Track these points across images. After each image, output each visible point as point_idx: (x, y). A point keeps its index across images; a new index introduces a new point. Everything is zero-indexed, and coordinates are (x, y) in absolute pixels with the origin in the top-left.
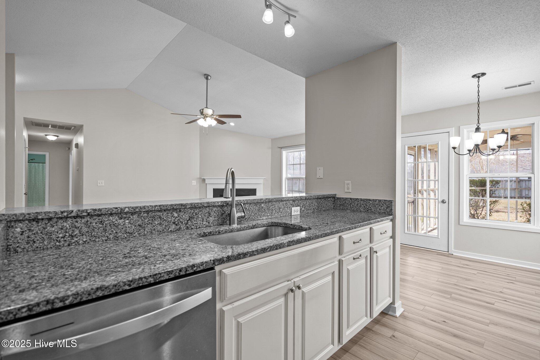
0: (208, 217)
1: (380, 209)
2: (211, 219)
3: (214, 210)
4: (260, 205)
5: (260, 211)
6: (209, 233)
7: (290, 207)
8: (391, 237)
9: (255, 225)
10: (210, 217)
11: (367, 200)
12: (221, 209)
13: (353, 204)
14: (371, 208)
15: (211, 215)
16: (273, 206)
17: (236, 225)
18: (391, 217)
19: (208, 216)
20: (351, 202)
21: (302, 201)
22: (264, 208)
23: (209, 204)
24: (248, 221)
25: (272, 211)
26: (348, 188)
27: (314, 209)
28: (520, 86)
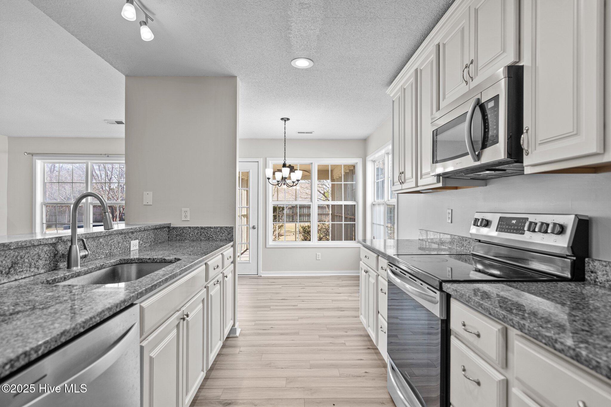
0: (37, 261)
1: (221, 236)
2: (41, 263)
3: (45, 250)
4: (98, 240)
5: (98, 248)
6: (53, 281)
7: (128, 241)
8: (232, 263)
9: (103, 264)
10: (39, 261)
11: (208, 228)
12: (53, 248)
13: (193, 233)
14: (212, 236)
15: (41, 258)
16: (112, 240)
17: (79, 267)
18: (232, 243)
19: (37, 259)
20: (190, 231)
21: (140, 232)
22: (103, 244)
23: (40, 242)
24: (85, 261)
25: (111, 247)
26: (186, 216)
27: (151, 241)
28: (306, 133)
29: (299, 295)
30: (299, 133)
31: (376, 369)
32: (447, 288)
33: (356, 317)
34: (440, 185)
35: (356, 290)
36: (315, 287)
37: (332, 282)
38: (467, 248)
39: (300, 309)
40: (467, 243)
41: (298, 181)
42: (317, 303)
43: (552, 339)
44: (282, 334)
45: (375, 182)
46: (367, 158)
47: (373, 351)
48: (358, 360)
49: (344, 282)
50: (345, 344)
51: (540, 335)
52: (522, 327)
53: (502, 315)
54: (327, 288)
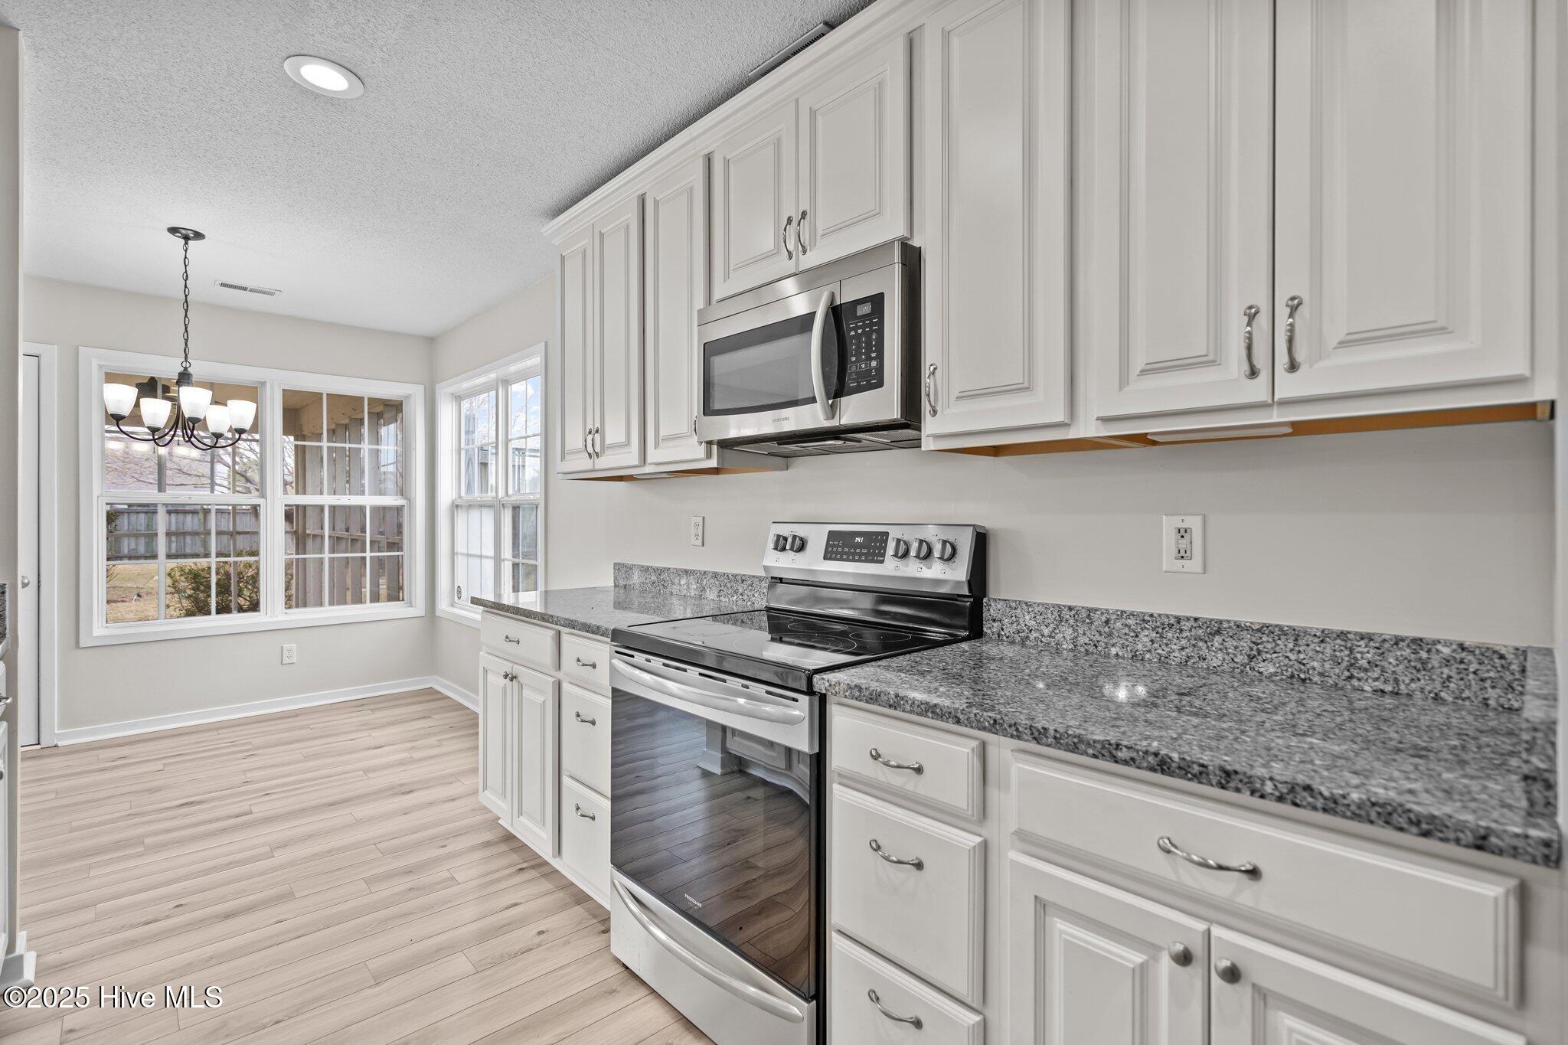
28: (252, 290)
29: (242, 778)
30: (223, 285)
31: (562, 915)
32: (830, 685)
33: (453, 800)
34: (713, 463)
35: (424, 728)
36: (291, 743)
37: (347, 721)
38: (745, 597)
39: (268, 820)
40: (745, 586)
41: (241, 431)
42: (315, 788)
43: (1110, 744)
44: (228, 916)
45: (460, 449)
46: (437, 386)
47: (533, 873)
48: (507, 908)
49: (379, 714)
50: (453, 878)
51: (1081, 741)
52: (1040, 733)
53: (989, 719)
54: (333, 739)
